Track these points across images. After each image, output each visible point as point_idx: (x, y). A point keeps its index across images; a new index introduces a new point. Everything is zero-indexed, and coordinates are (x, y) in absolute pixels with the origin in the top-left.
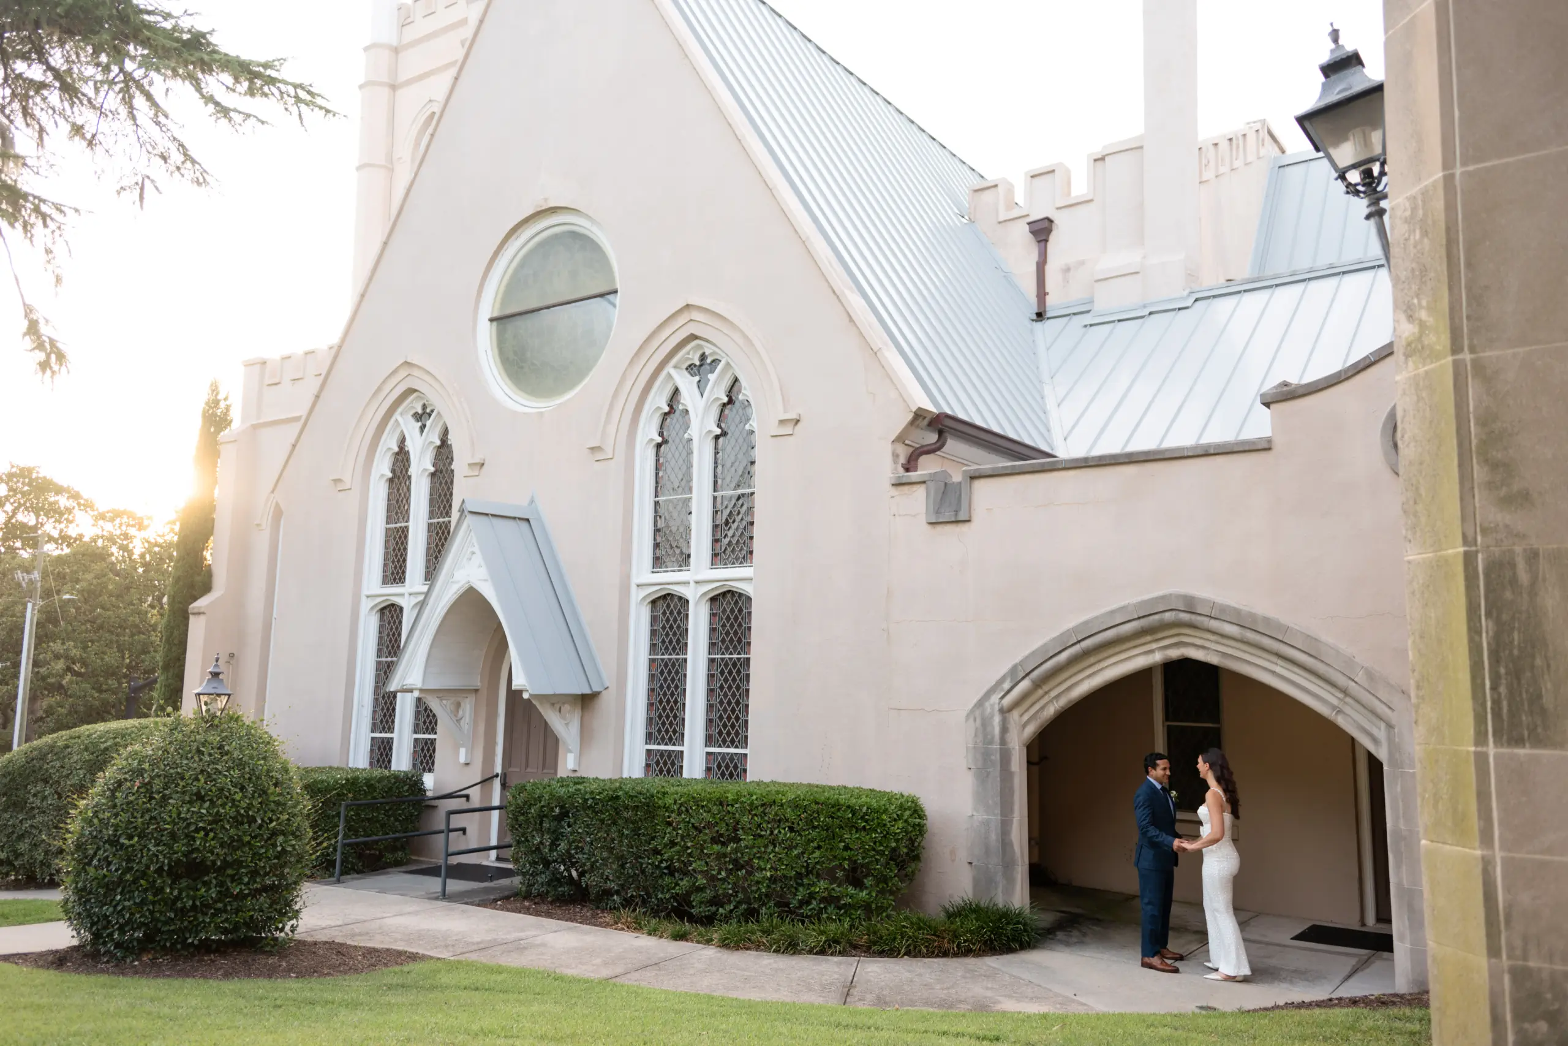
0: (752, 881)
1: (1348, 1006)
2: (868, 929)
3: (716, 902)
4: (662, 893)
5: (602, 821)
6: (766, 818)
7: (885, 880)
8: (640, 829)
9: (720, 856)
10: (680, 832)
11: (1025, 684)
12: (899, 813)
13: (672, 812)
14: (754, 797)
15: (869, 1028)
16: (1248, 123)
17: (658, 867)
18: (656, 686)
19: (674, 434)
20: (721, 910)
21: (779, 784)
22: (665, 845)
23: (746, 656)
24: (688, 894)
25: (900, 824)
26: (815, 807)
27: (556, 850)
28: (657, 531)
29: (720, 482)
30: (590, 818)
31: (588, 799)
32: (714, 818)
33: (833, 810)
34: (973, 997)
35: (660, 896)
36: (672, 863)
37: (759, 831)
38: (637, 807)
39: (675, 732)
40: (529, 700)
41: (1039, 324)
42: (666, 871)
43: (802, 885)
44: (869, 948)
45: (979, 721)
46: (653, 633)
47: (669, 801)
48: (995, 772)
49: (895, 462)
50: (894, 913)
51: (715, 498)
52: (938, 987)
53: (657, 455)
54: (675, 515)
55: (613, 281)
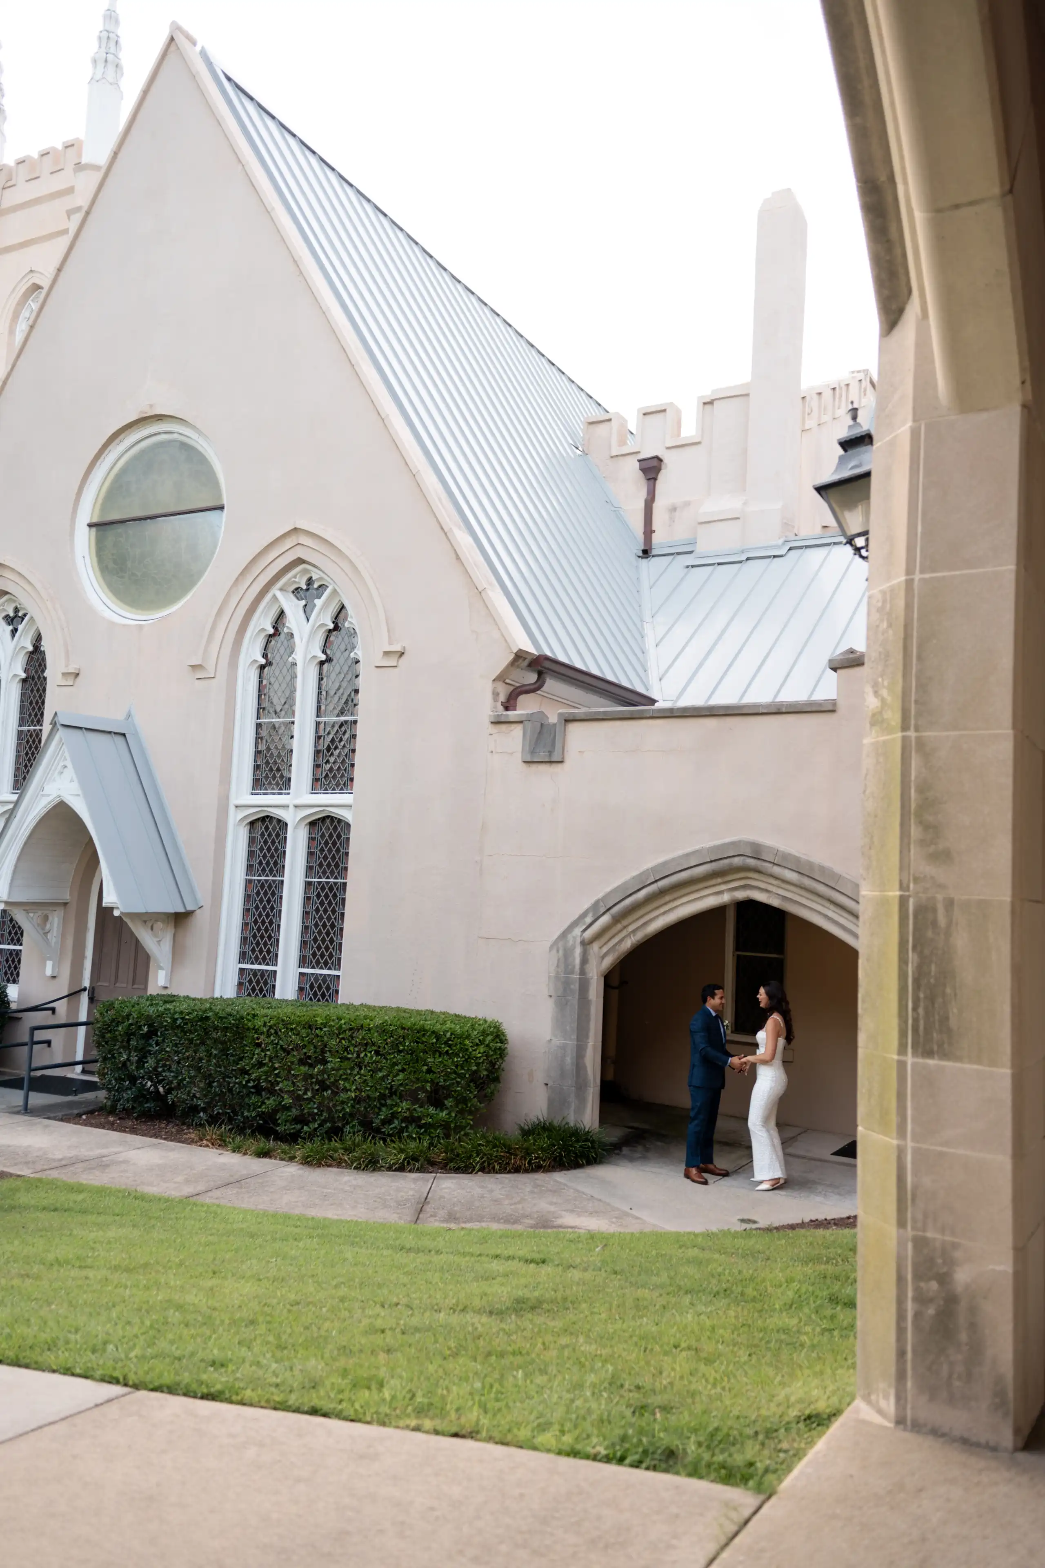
0: (337, 1101)
2: (446, 1147)
3: (301, 1120)
4: (249, 1111)
5: (191, 1041)
6: (353, 1042)
7: (465, 1100)
8: (228, 1049)
9: (307, 1077)
10: (268, 1053)
11: (606, 919)
12: (481, 1038)
13: (262, 1033)
14: (343, 1022)
16: (853, 372)
17: (245, 1086)
18: (252, 907)
19: (278, 658)
20: (305, 1128)
21: (369, 1007)
22: (253, 1066)
23: (343, 880)
24: (275, 1111)
25: (482, 1049)
26: (401, 1032)
27: (143, 1066)
28: (257, 753)
29: (323, 707)
30: (178, 1037)
31: (177, 1019)
32: (302, 1040)
33: (418, 1034)
35: (246, 1114)
36: (259, 1083)
37: (346, 1054)
38: (227, 1027)
39: (269, 952)
40: (120, 918)
41: (645, 560)
42: (253, 1090)
43: (385, 1105)
44: (446, 1165)
45: (561, 952)
46: (251, 853)
47: (259, 1023)
48: (574, 1000)
49: (495, 700)
50: (472, 1132)
51: (318, 724)
52: (507, 1202)
53: (260, 676)
54: (277, 738)
55: (220, 496)
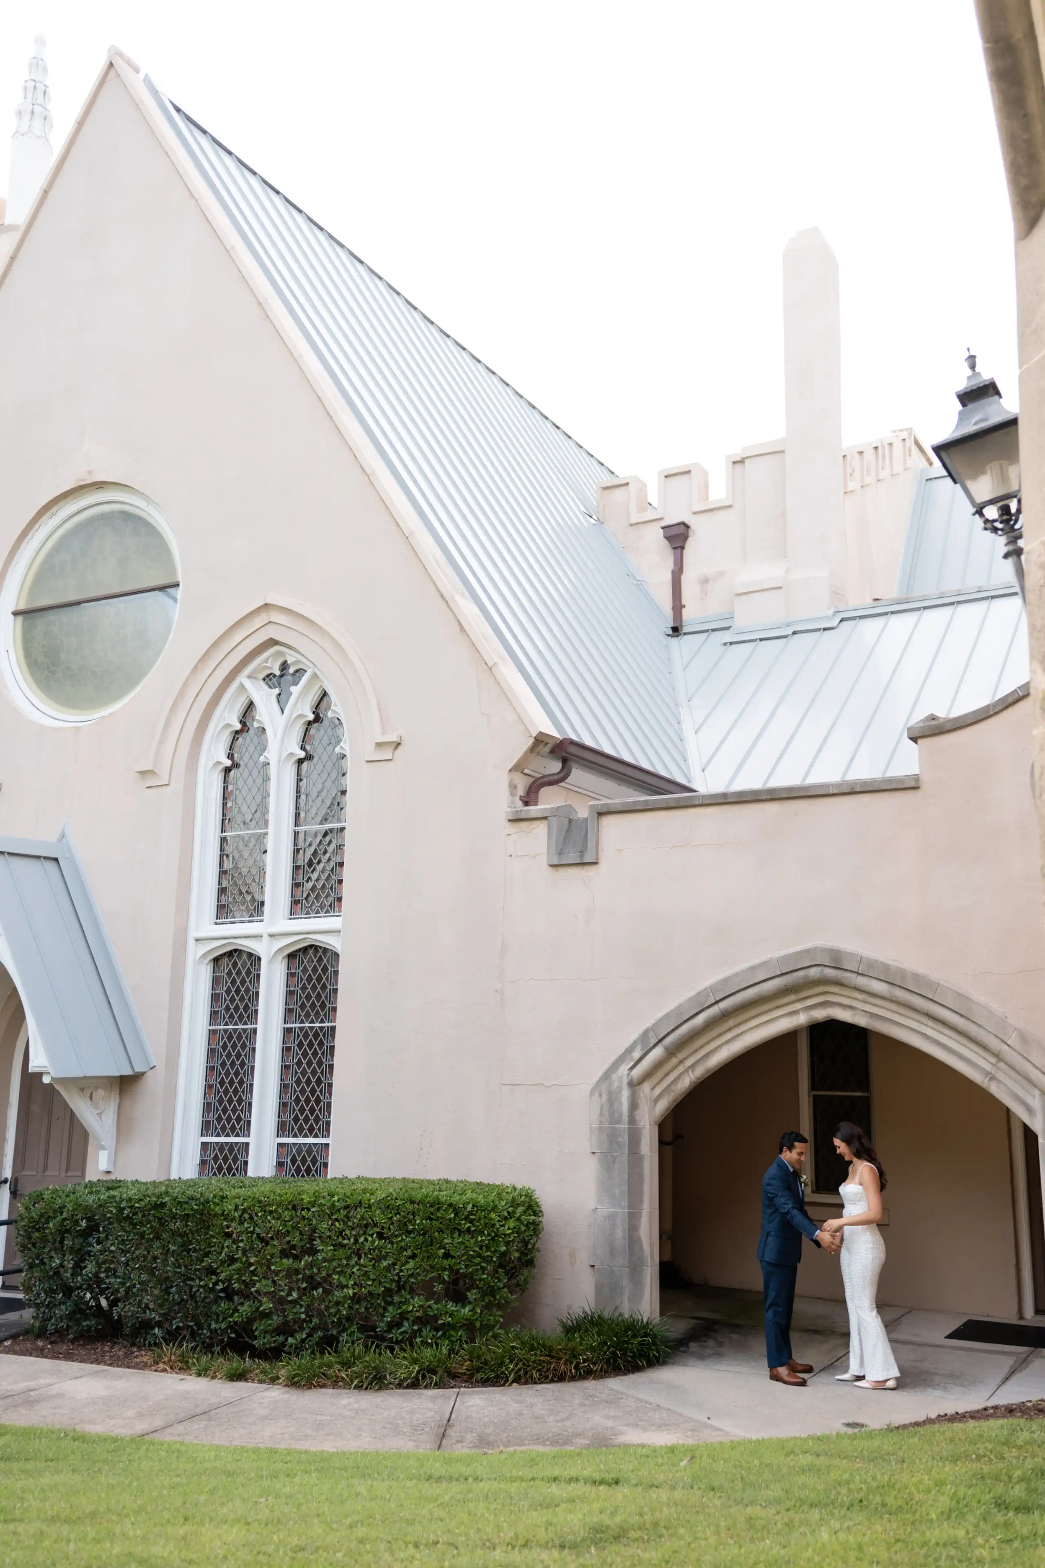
0: (330, 1302)
1: (1004, 1417)
2: (471, 1353)
3: (285, 1330)
4: (217, 1322)
5: (142, 1235)
6: (350, 1224)
7: (492, 1291)
8: (190, 1243)
9: (291, 1273)
10: (241, 1245)
11: (657, 1053)
12: (510, 1209)
13: (233, 1220)
14: (336, 1198)
15: (466, 1479)
16: (895, 432)
17: (212, 1290)
18: (217, 1064)
19: (246, 757)
20: (290, 1340)
21: (367, 1180)
22: (223, 1262)
23: (330, 1024)
24: (250, 1321)
25: (512, 1223)
26: (410, 1207)
27: (81, 1274)
28: (223, 873)
29: (302, 814)
30: (126, 1231)
31: (124, 1208)
32: (285, 1225)
33: (431, 1209)
34: (592, 1429)
35: (213, 1326)
36: (230, 1284)
37: (340, 1240)
38: (188, 1215)
39: (239, 1119)
40: (50, 1085)
41: (675, 639)
42: (222, 1295)
43: (391, 1303)
44: (471, 1376)
45: (605, 1098)
46: (215, 998)
47: (229, 1207)
48: (623, 1156)
49: (513, 794)
50: (502, 1332)
51: (296, 834)
52: (551, 1419)
53: (225, 781)
54: (246, 854)
55: (173, 571)
